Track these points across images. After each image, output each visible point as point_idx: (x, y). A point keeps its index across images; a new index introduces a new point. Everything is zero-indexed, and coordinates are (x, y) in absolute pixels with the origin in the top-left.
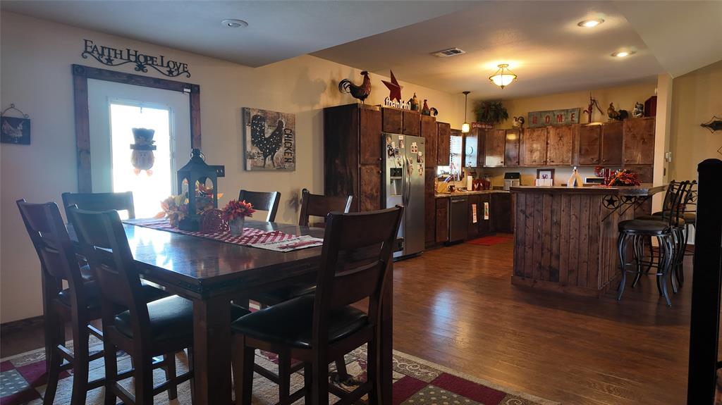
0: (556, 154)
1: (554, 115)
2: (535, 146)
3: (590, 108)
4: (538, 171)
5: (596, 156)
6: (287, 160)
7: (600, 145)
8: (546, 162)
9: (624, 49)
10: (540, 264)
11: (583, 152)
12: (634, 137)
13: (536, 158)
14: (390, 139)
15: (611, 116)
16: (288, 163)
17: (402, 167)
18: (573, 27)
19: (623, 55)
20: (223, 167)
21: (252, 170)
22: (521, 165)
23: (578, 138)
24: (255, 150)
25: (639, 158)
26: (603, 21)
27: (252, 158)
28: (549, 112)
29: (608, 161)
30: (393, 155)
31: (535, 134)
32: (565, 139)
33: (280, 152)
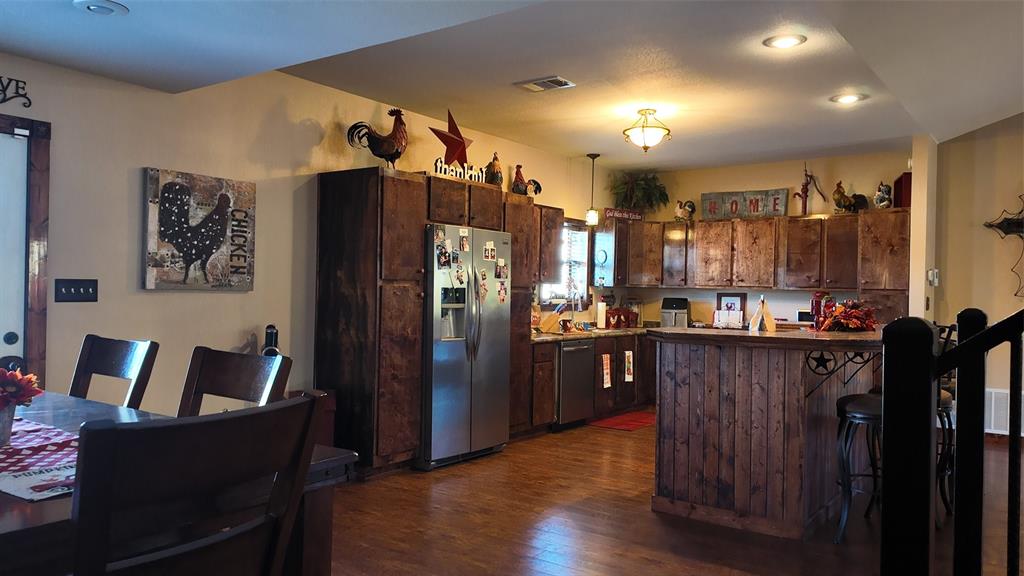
0: (748, 266)
1: (745, 200)
2: (712, 252)
3: (805, 190)
4: (720, 297)
5: (815, 274)
6: (236, 270)
7: (821, 254)
8: (731, 280)
9: (849, 90)
10: (701, 473)
11: (792, 267)
12: (876, 242)
13: (715, 274)
14: (441, 234)
15: (838, 204)
16: (239, 274)
17: (465, 286)
18: (754, 47)
19: (848, 100)
20: (94, 283)
21: (159, 289)
22: (690, 284)
23: (784, 241)
24: (167, 250)
25: (885, 280)
26: (805, 39)
27: (158, 264)
28: (737, 194)
29: (836, 282)
30: (447, 263)
31: (712, 233)
32: (762, 242)
33: (221, 255)
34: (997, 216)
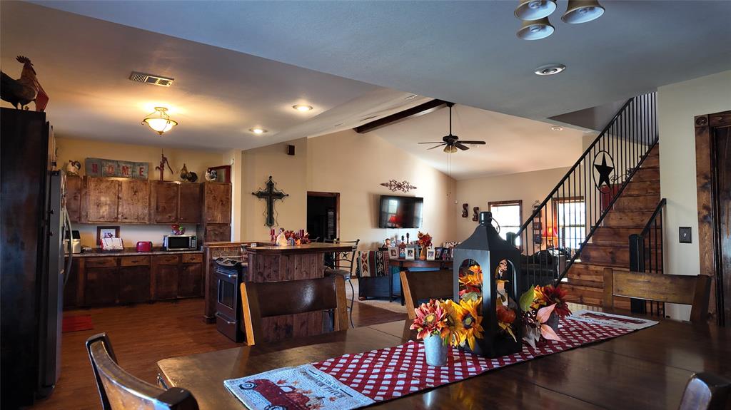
0: (130, 209)
1: (119, 166)
2: (103, 199)
3: (162, 166)
4: (99, 229)
5: (174, 214)
7: (177, 203)
8: (117, 218)
11: (160, 210)
13: (105, 214)
15: (183, 177)
19: (257, 131)
22: (83, 220)
23: (153, 194)
25: (219, 219)
28: (113, 161)
29: (186, 219)
31: (103, 186)
32: (140, 194)
34: (256, 191)
